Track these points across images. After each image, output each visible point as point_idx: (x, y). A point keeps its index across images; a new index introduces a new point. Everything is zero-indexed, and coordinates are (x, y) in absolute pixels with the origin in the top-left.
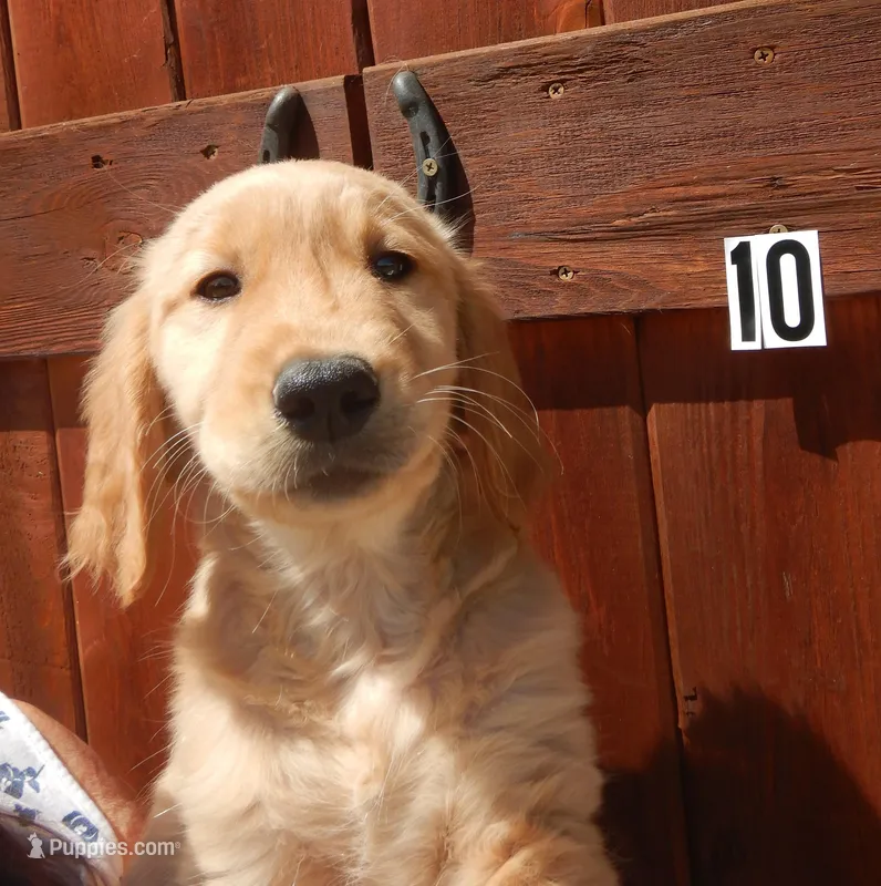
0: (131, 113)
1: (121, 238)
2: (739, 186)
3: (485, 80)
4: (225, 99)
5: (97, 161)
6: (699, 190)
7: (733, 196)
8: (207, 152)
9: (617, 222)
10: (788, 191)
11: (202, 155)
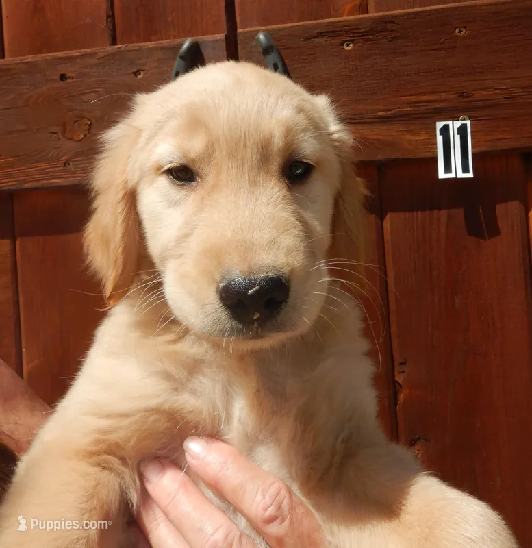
0: (89, 50)
1: (76, 121)
2: (444, 96)
3: (308, 39)
4: (150, 44)
5: (63, 77)
6: (424, 98)
7: (441, 101)
8: (136, 73)
9: (379, 114)
10: (471, 99)
11: (133, 75)
